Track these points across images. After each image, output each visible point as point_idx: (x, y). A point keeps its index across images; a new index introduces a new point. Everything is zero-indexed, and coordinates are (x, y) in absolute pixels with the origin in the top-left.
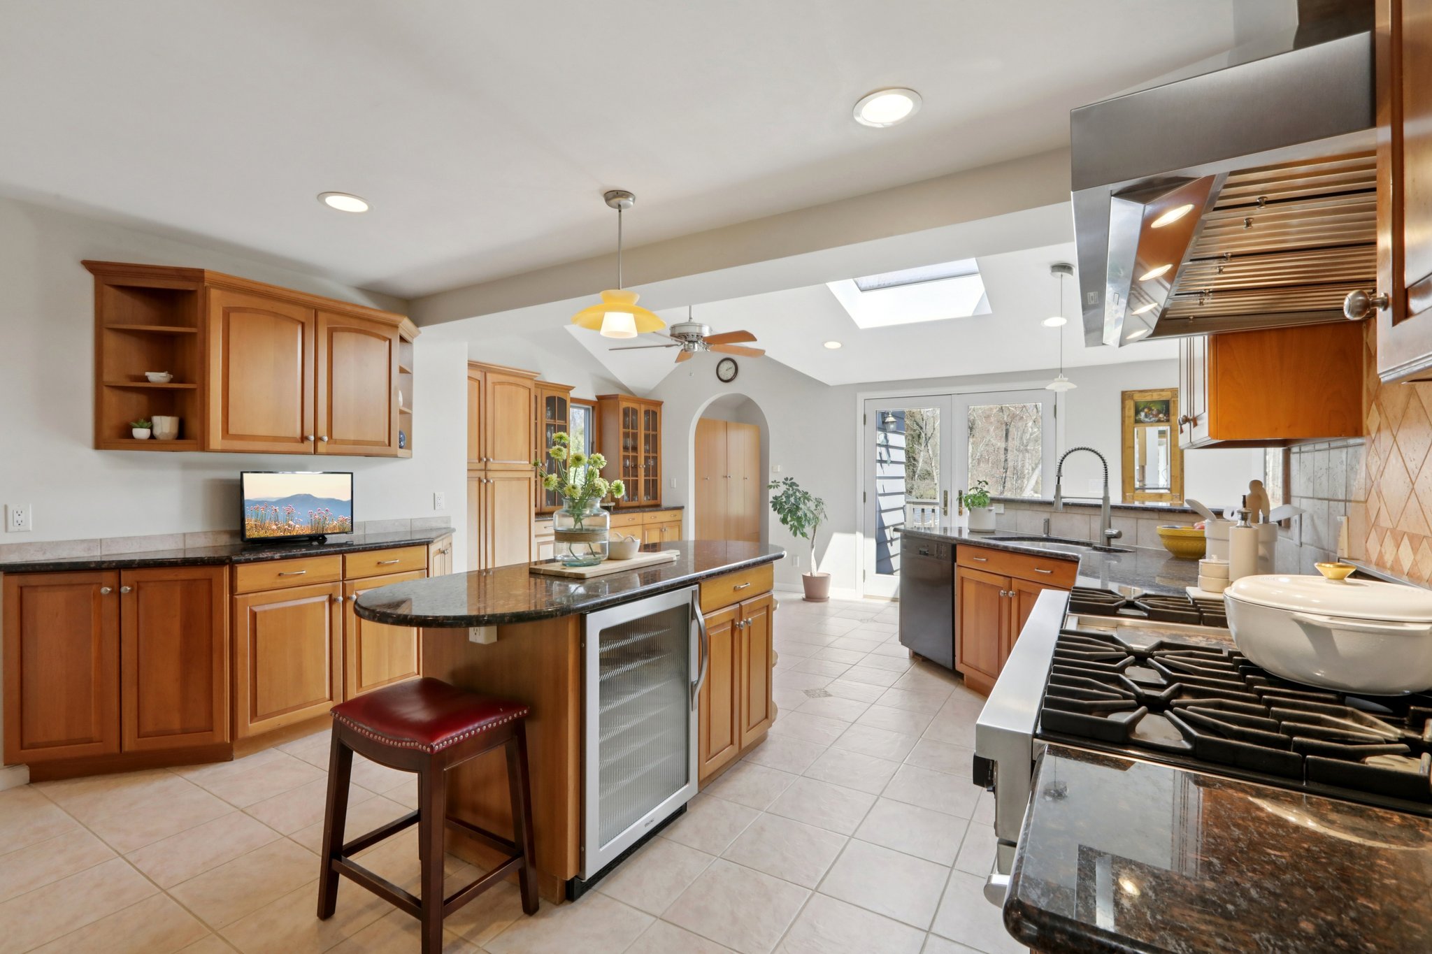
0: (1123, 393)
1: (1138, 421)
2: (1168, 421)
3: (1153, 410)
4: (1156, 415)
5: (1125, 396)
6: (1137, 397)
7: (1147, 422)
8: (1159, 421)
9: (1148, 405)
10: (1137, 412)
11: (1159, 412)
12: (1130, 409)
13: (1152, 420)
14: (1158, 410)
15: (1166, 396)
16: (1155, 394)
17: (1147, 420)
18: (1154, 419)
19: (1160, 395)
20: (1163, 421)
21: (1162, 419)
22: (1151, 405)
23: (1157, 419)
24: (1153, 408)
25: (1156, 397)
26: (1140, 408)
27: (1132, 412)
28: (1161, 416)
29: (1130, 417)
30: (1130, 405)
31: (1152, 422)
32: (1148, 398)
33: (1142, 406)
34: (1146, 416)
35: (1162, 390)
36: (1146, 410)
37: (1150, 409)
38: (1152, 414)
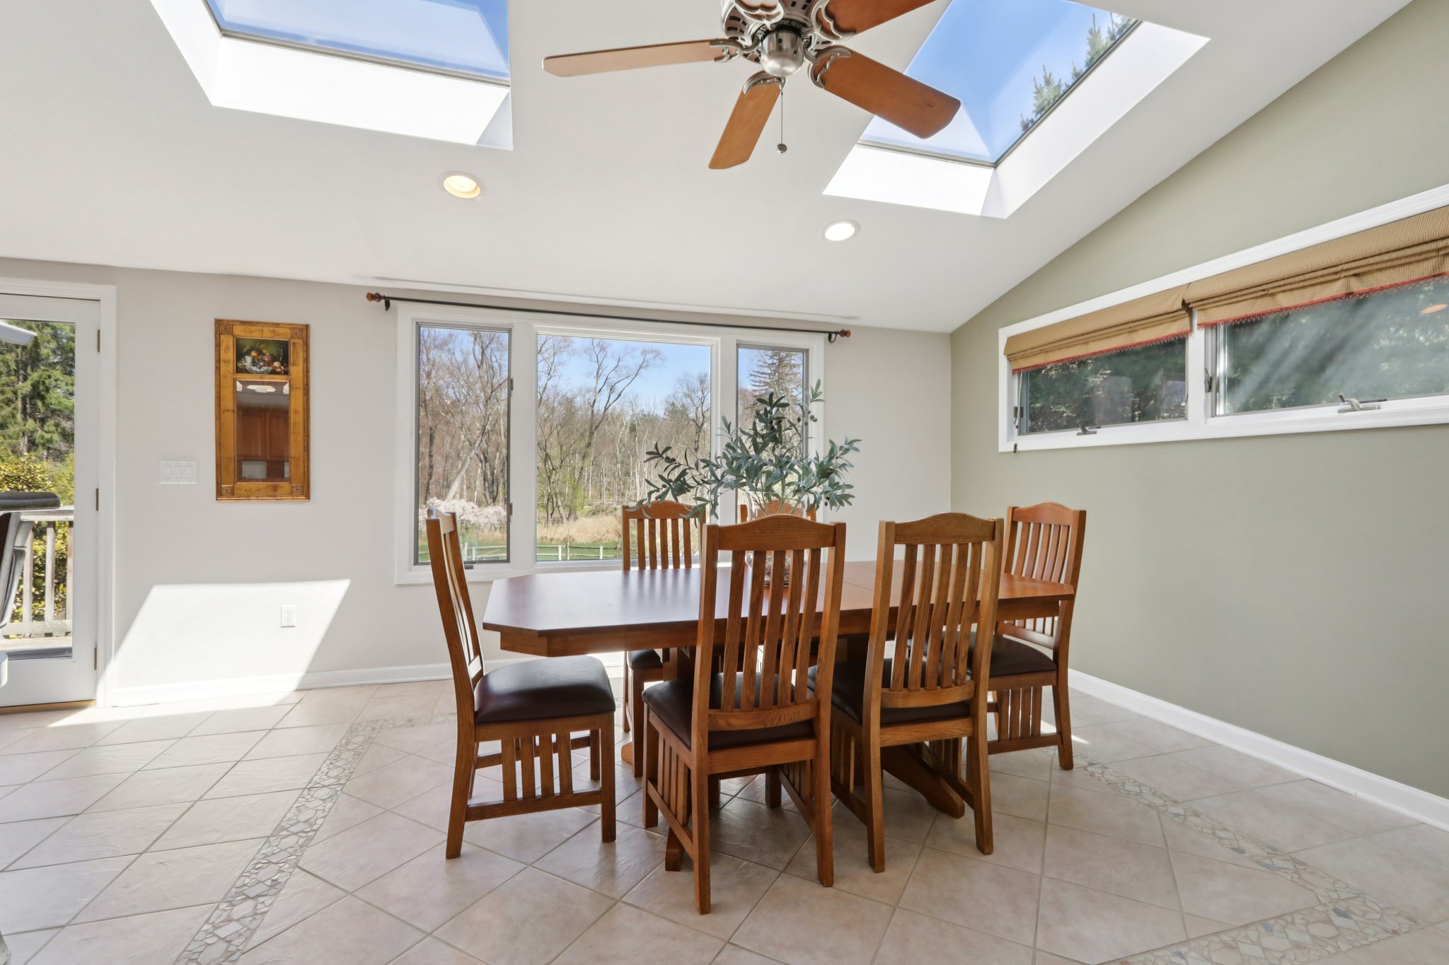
0: (218, 323)
1: (240, 370)
2: (286, 373)
3: (264, 354)
4: (270, 364)
5: (222, 327)
6: (239, 331)
7: (257, 373)
8: (274, 372)
9: (258, 346)
10: (240, 356)
11: (274, 359)
12: (227, 349)
13: (262, 370)
14: (272, 355)
15: (283, 335)
16: (266, 329)
17: (255, 369)
18: (265, 368)
19: (274, 332)
20: (279, 373)
21: (279, 370)
22: (262, 346)
23: (270, 369)
24: (264, 351)
25: (267, 335)
26: (245, 350)
27: (230, 355)
28: (276, 364)
29: (227, 362)
30: (228, 341)
31: (263, 373)
32: (256, 335)
33: (248, 347)
34: (254, 363)
35: (277, 325)
36: (254, 354)
37: (260, 353)
38: (263, 361)
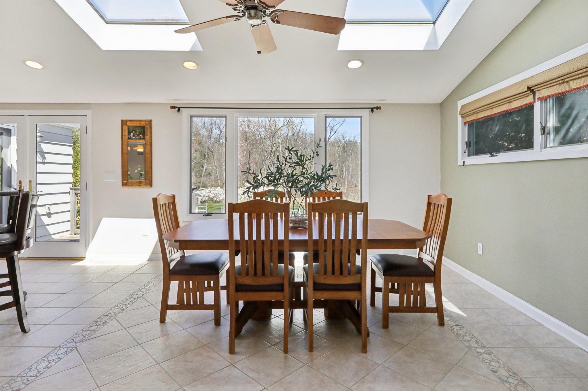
0: (122, 121)
1: (129, 138)
2: (144, 139)
3: (137, 132)
4: (138, 135)
5: (123, 122)
6: (129, 124)
7: (134, 139)
8: (140, 139)
9: (135, 129)
10: (129, 133)
12: (125, 130)
13: (136, 138)
14: (139, 132)
15: (143, 124)
16: (137, 122)
17: (134, 137)
18: (137, 137)
19: (140, 123)
20: (142, 139)
21: (142, 138)
22: (136, 129)
23: (139, 137)
24: (137, 131)
25: (138, 124)
26: (131, 131)
27: (126, 133)
28: (141, 135)
29: (125, 135)
30: (125, 128)
31: (136, 139)
32: (134, 125)
33: (132, 130)
34: (134, 136)
35: (141, 121)
36: (133, 132)
37: (136, 131)
38: (137, 134)
